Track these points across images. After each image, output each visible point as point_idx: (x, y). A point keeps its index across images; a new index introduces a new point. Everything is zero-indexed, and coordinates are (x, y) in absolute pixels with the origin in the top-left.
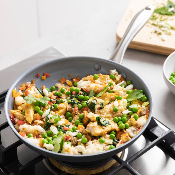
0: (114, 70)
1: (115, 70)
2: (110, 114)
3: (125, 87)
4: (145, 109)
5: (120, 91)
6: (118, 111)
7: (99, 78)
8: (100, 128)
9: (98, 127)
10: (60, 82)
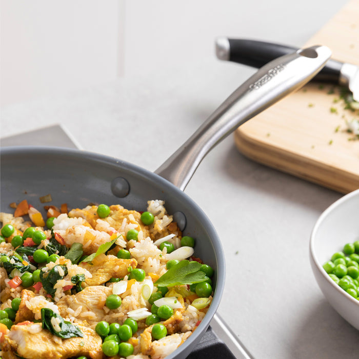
0: (157, 200)
1: (161, 202)
2: (96, 312)
3: (169, 252)
4: (195, 315)
5: (150, 259)
6: (120, 309)
7: (111, 215)
8: (44, 339)
9: (43, 335)
10: (12, 210)
